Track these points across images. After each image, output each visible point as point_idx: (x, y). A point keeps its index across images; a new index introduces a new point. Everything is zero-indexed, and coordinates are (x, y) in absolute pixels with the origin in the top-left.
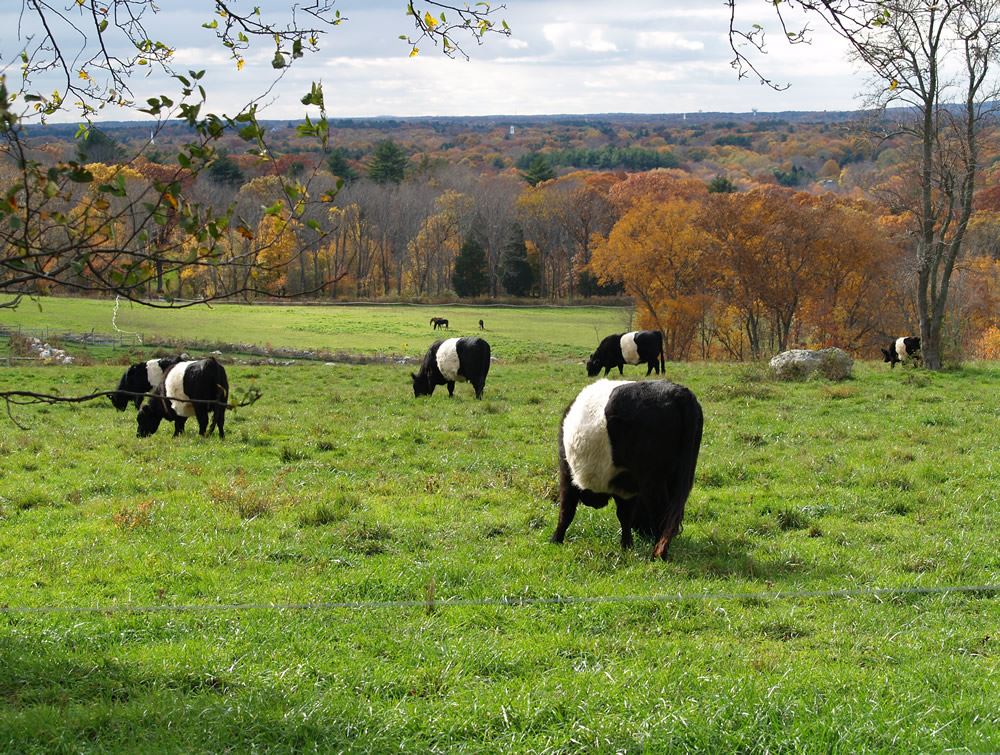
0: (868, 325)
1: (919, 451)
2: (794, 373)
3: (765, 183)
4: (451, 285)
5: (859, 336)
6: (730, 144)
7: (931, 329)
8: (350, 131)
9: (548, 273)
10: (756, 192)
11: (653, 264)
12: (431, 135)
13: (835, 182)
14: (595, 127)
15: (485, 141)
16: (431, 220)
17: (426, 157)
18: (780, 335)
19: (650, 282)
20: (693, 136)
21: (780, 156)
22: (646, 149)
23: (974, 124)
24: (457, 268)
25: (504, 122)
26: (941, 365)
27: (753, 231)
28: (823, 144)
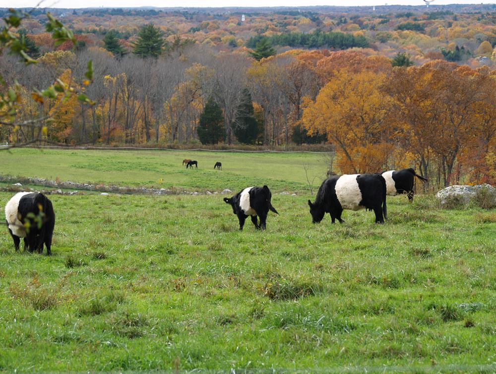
2: (455, 203)
3: (435, 59)
4: (196, 135)
6: (408, 29)
8: (119, 17)
9: (270, 127)
10: (428, 66)
11: (349, 119)
12: (182, 21)
13: (488, 58)
14: (306, 16)
15: (222, 26)
17: (178, 38)
18: (445, 174)
19: (346, 134)
20: (380, 23)
21: (446, 38)
22: (345, 33)
24: (201, 122)
25: (237, 12)
27: (425, 96)
28: (480, 29)
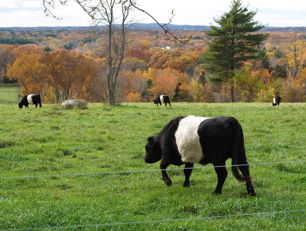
0: (93, 92)
1: (107, 131)
2: (69, 107)
3: (61, 48)
5: (90, 96)
6: (50, 36)
7: (111, 93)
10: (58, 51)
11: (26, 73)
13: (82, 48)
14: (8, 31)
18: (66, 95)
19: (25, 79)
20: (39, 34)
21: (66, 40)
22: (24, 38)
23: (124, 30)
26: (115, 104)
27: (57, 63)
28: (79, 36)
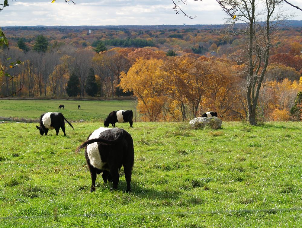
0: (228, 108)
1: (247, 156)
2: (199, 126)
3: (188, 53)
4: (66, 92)
5: (225, 112)
6: (174, 37)
7: (252, 109)
8: (26, 31)
9: (104, 87)
10: (185, 56)
11: (144, 84)
12: (58, 33)
13: (215, 52)
14: (122, 30)
15: (79, 36)
16: (58, 66)
17: (56, 42)
18: (194, 111)
19: (144, 91)
20: (160, 34)
21: (194, 42)
22: (142, 39)
23: (269, 29)
24: (68, 85)
25: (87, 28)
26: (256, 123)
27: (184, 71)
28: (211, 37)
